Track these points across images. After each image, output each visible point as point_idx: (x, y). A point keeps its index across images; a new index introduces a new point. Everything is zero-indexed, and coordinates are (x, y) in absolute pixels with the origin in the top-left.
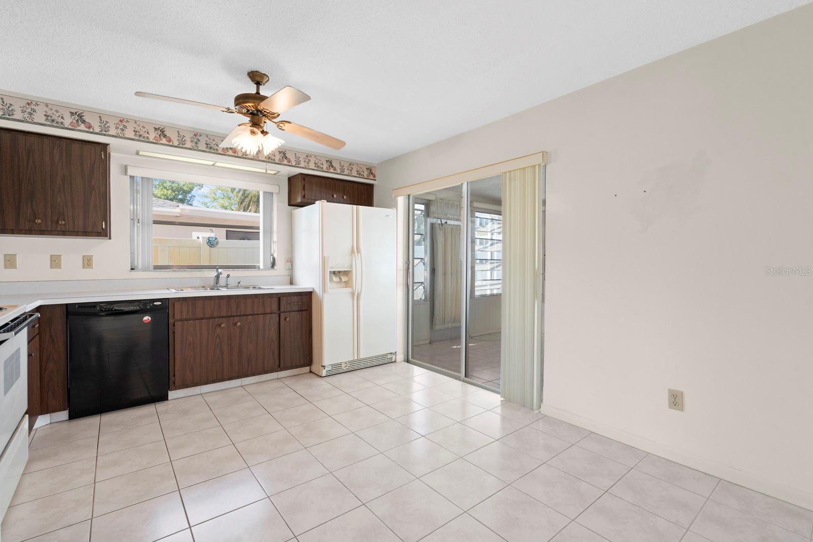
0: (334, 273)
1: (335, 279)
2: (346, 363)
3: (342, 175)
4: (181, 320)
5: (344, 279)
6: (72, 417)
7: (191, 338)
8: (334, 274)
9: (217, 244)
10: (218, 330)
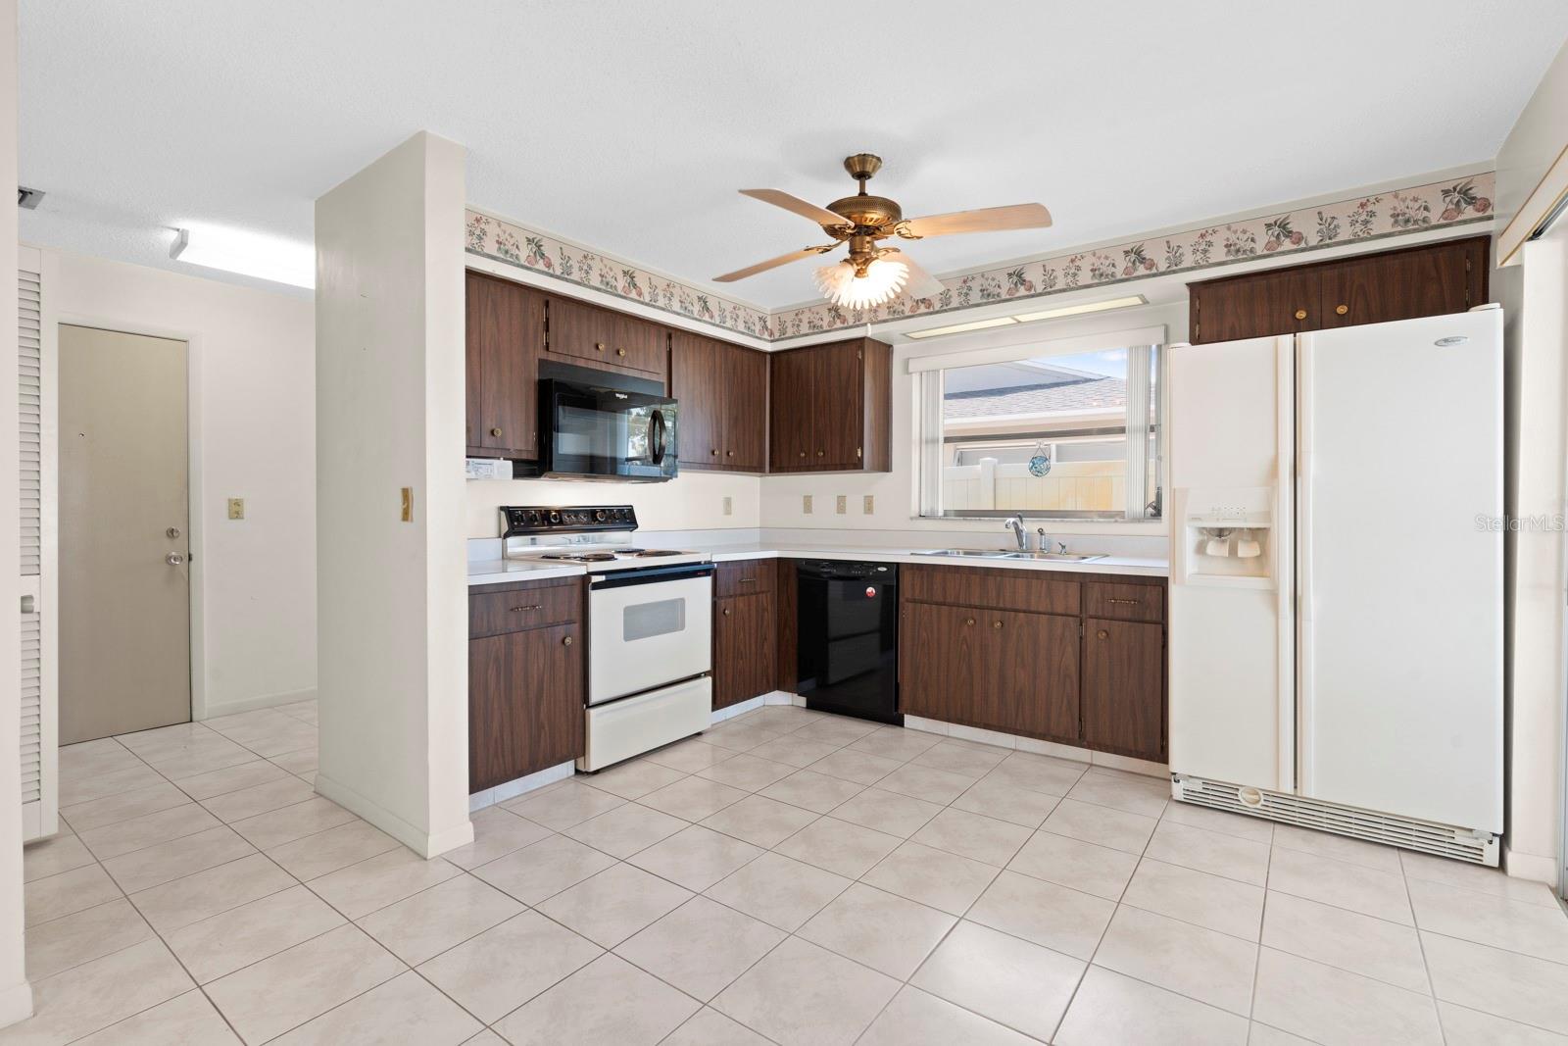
0: (1221, 533)
1: (1212, 548)
2: (1257, 794)
3: (1328, 246)
4: (914, 601)
5: (1247, 550)
6: (812, 706)
7: (925, 634)
8: (1220, 536)
9: (1048, 469)
10: (966, 628)
